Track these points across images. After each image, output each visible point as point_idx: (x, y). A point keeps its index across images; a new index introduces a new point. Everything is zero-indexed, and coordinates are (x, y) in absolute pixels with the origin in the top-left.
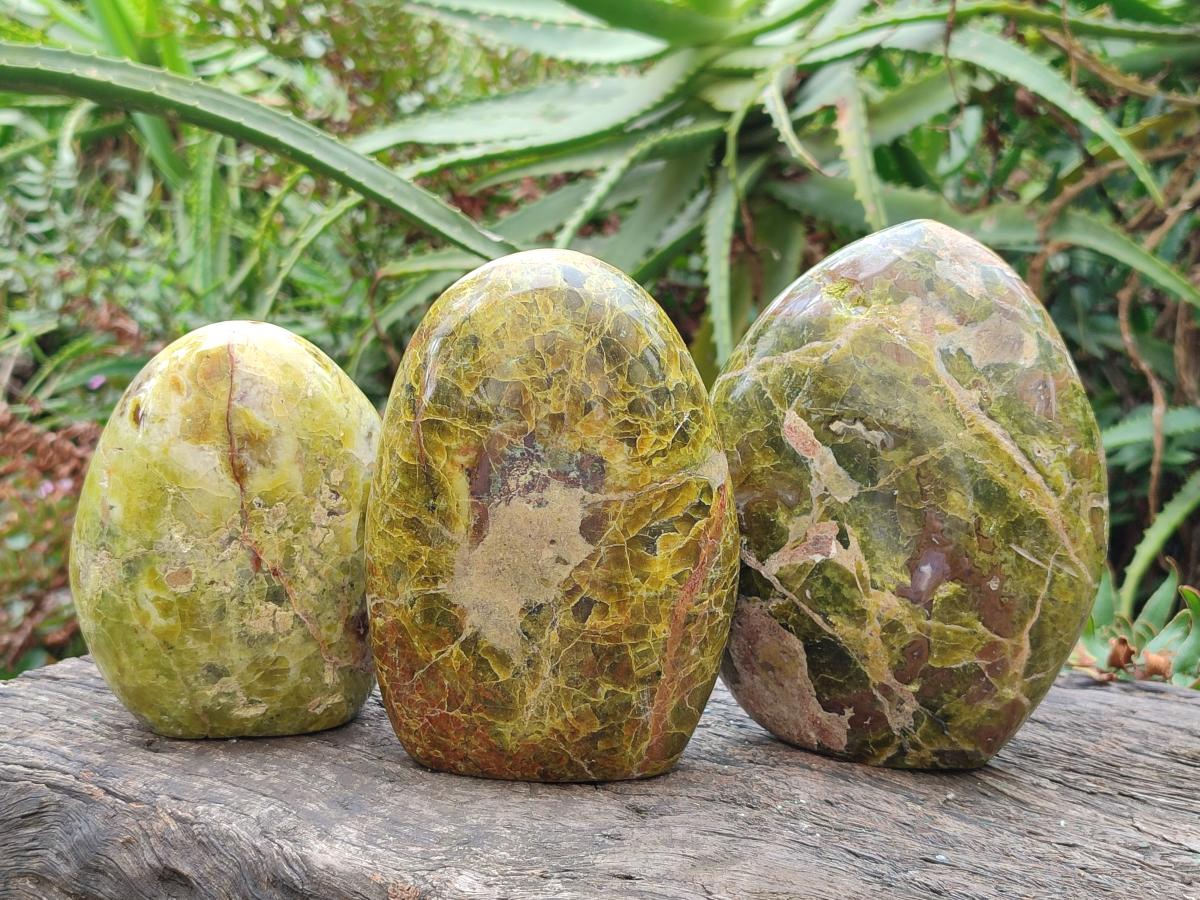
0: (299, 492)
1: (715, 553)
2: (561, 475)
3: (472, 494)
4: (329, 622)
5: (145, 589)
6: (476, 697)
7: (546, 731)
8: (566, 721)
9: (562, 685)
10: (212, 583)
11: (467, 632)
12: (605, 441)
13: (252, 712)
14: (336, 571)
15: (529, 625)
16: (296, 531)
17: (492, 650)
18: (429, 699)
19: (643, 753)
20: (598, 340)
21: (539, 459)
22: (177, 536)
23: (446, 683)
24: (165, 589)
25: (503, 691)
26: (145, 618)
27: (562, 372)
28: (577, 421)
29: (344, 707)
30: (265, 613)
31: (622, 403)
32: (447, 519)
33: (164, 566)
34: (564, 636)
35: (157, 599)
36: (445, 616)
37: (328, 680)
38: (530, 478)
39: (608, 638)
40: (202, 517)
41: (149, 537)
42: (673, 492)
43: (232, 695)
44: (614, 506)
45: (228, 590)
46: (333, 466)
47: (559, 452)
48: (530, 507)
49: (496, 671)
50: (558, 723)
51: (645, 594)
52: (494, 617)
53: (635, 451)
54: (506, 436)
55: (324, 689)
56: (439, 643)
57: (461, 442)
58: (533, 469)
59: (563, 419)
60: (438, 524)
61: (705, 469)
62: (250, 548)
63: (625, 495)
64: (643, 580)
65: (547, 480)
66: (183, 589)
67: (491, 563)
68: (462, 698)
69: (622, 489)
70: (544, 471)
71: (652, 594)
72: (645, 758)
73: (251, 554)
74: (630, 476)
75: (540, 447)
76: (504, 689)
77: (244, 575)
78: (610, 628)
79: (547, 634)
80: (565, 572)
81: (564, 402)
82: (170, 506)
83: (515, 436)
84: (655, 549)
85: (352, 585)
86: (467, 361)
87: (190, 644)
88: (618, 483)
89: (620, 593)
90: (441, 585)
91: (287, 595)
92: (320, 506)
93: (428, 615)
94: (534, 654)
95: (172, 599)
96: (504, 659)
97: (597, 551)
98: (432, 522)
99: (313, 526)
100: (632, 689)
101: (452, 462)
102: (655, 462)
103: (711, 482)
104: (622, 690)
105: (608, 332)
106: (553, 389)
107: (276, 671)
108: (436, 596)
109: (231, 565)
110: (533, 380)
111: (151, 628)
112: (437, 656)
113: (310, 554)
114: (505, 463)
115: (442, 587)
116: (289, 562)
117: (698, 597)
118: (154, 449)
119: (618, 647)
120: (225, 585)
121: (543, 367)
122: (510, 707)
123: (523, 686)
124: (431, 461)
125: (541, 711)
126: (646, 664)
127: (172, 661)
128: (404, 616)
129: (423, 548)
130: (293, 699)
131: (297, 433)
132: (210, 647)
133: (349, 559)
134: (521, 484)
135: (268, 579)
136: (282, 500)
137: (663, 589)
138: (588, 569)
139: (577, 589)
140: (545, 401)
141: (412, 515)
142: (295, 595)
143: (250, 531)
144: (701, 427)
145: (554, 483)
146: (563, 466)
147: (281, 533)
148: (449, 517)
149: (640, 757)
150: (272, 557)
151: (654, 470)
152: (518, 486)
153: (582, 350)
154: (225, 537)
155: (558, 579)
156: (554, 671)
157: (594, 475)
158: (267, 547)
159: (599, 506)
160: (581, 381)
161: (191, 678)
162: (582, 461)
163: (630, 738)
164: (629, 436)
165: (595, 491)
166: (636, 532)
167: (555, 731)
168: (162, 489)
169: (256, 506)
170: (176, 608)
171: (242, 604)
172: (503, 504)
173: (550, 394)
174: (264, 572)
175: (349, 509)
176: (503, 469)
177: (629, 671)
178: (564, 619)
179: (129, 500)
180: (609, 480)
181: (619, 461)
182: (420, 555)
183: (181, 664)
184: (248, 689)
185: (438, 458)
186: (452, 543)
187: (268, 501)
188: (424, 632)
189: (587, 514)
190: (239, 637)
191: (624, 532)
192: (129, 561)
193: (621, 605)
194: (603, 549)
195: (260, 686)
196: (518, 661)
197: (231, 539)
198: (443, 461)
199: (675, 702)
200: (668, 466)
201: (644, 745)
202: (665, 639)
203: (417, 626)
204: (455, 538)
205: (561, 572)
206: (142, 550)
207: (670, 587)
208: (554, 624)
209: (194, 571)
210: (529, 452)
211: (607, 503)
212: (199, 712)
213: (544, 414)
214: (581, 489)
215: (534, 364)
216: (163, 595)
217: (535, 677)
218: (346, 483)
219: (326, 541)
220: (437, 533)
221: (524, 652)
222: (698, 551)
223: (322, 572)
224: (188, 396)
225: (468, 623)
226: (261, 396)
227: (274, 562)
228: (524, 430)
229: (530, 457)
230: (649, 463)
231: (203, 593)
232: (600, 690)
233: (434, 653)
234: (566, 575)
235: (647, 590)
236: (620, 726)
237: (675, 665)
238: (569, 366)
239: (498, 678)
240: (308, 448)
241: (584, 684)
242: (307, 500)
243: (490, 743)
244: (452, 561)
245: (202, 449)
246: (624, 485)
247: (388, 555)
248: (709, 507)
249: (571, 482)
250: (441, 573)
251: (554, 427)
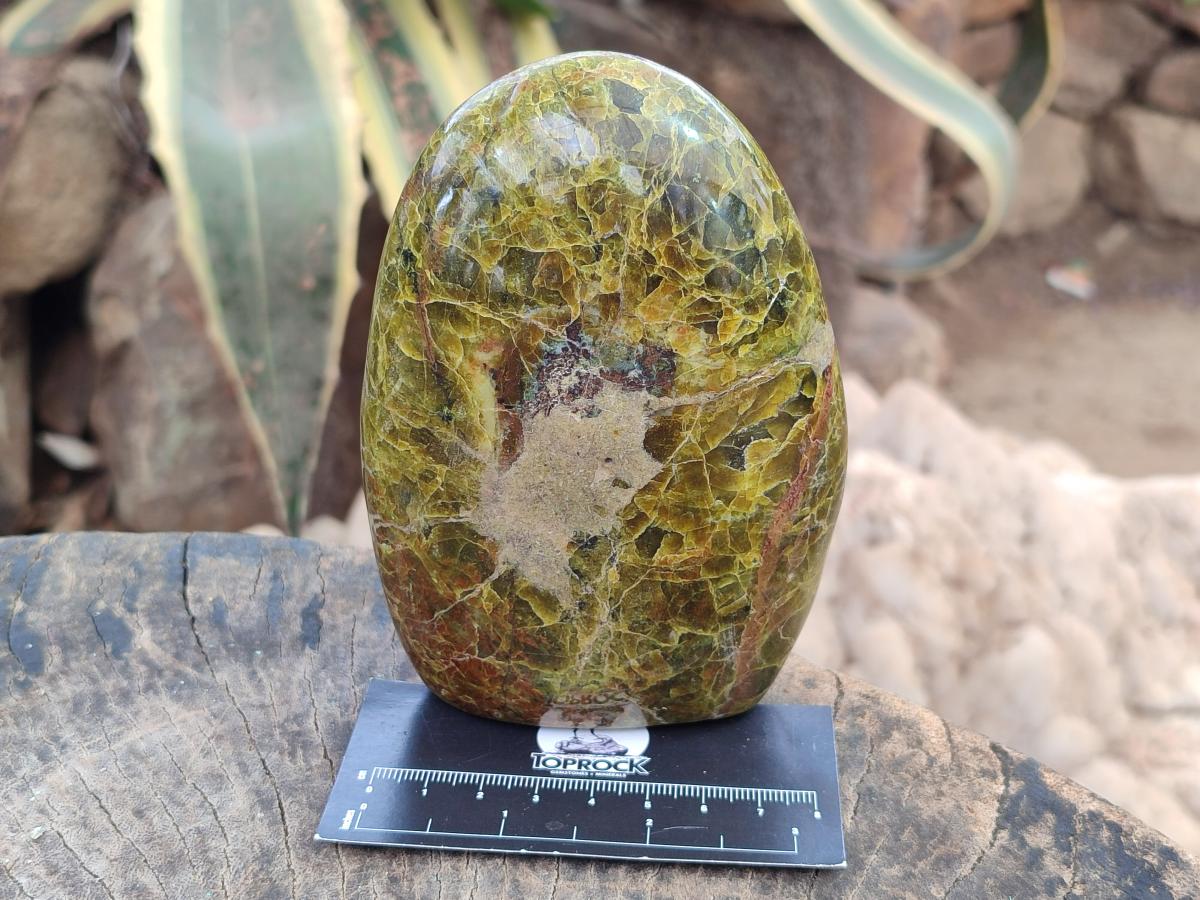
1: (818, 456)
2: (618, 376)
3: (500, 401)
6: (515, 642)
7: (604, 681)
8: (630, 670)
9: (624, 630)
11: (501, 569)
12: (675, 328)
15: (580, 562)
17: (533, 591)
18: (454, 641)
19: (727, 695)
20: (663, 189)
21: (586, 354)
23: (476, 626)
25: (549, 637)
27: (616, 236)
28: (637, 303)
31: (698, 275)
32: (467, 432)
34: (626, 574)
36: (470, 551)
38: (576, 380)
39: (682, 574)
42: (766, 388)
44: (688, 412)
47: (613, 345)
48: (577, 417)
49: (539, 614)
50: (619, 672)
51: (729, 518)
52: (535, 552)
53: (716, 338)
54: (541, 325)
56: (465, 581)
57: (481, 334)
58: (578, 368)
59: (618, 300)
60: (456, 438)
61: (806, 351)
63: (703, 398)
64: (728, 501)
65: (598, 383)
67: (528, 487)
68: (498, 645)
69: (699, 390)
70: (594, 371)
71: (739, 518)
72: (729, 699)
74: (710, 372)
75: (588, 339)
76: (552, 634)
78: (685, 562)
79: (603, 572)
80: (625, 497)
81: (619, 278)
83: (554, 325)
84: (742, 461)
86: (485, 224)
88: (694, 382)
89: (698, 519)
90: (463, 513)
93: (449, 547)
94: (587, 596)
96: (549, 601)
97: (667, 470)
98: (449, 436)
100: (715, 630)
101: (471, 360)
102: (743, 351)
103: (815, 367)
104: (700, 632)
105: (676, 177)
106: (603, 261)
108: (459, 525)
110: (576, 250)
112: (463, 595)
114: (543, 362)
115: (466, 516)
117: (798, 514)
119: (695, 584)
121: (589, 230)
122: (558, 655)
123: (575, 631)
124: (443, 357)
125: (598, 660)
126: (732, 601)
128: (417, 546)
129: (438, 467)
134: (564, 388)
137: (753, 510)
138: (656, 492)
139: (641, 517)
140: (593, 277)
141: (420, 425)
144: (801, 295)
145: (608, 386)
146: (620, 364)
148: (470, 431)
149: (723, 700)
151: (741, 362)
152: (560, 391)
153: (642, 205)
155: (617, 507)
156: (614, 616)
157: (661, 374)
159: (669, 413)
160: (640, 248)
162: (645, 354)
163: (710, 682)
164: (707, 319)
165: (664, 393)
166: (717, 443)
167: (615, 680)
172: (540, 415)
173: (600, 267)
176: (540, 369)
177: (710, 611)
178: (625, 553)
180: (682, 379)
181: (694, 353)
182: (434, 475)
185: (452, 355)
186: (476, 462)
188: (445, 567)
189: (653, 423)
191: (703, 444)
193: (700, 536)
194: (675, 467)
196: (567, 603)
198: (460, 359)
199: (766, 637)
200: (760, 355)
201: (729, 687)
202: (756, 569)
203: (434, 559)
204: (479, 456)
205: (621, 498)
207: (761, 507)
208: (612, 560)
210: (573, 346)
211: (679, 409)
213: (592, 294)
214: (644, 393)
215: (576, 227)
217: (589, 622)
220: (455, 449)
221: (575, 593)
222: (798, 457)
225: (500, 559)
228: (566, 318)
229: (575, 353)
230: (735, 353)
232: (672, 634)
233: (458, 593)
234: (626, 501)
235: (733, 513)
236: (699, 671)
237: (768, 597)
238: (625, 227)
239: (541, 623)
241: (652, 627)
243: (533, 693)
244: (477, 484)
246: (701, 384)
247: (393, 472)
248: (812, 400)
249: (631, 384)
250: (463, 497)
251: (606, 312)
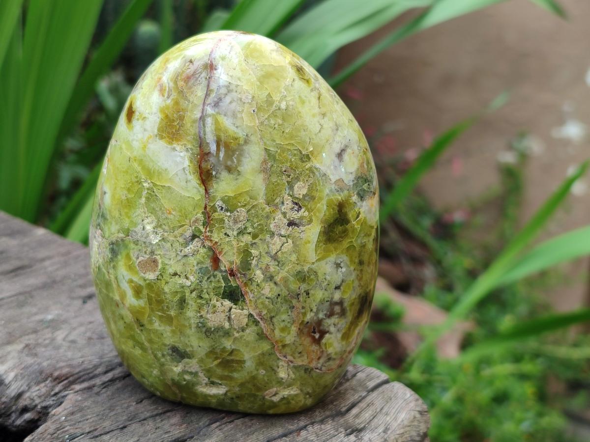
0: (261, 200)
4: (282, 325)
5: (123, 271)
10: (175, 274)
13: (214, 391)
14: (292, 279)
16: (255, 236)
22: (149, 228)
24: (137, 273)
26: (123, 296)
29: (301, 398)
30: (221, 309)
33: (136, 253)
35: (131, 281)
37: (282, 374)
40: (170, 213)
41: (126, 223)
43: (195, 374)
45: (188, 283)
46: (297, 179)
55: (280, 382)
62: (210, 249)
66: (151, 276)
73: (211, 253)
77: (203, 272)
82: (144, 199)
85: (308, 294)
87: (157, 325)
91: (242, 295)
92: (280, 216)
95: (142, 283)
99: (272, 234)
107: (233, 361)
109: (192, 261)
111: (127, 305)
113: (267, 260)
116: (246, 265)
118: (136, 144)
120: (187, 278)
127: (143, 338)
130: (250, 386)
131: (265, 144)
132: (173, 332)
133: (306, 269)
135: (225, 279)
136: (244, 206)
142: (249, 297)
143: (211, 231)
147: (240, 237)
150: (230, 258)
154: (188, 234)
158: (226, 248)
161: (160, 355)
168: (139, 182)
169: (219, 209)
170: (145, 292)
171: (201, 297)
174: (221, 271)
175: (310, 221)
179: (115, 188)
183: (151, 341)
184: (209, 372)
187: (230, 205)
190: (198, 327)
192: (113, 244)
195: (219, 371)
197: (194, 237)
206: (121, 235)
209: (160, 261)
212: (170, 383)
216: (135, 279)
218: (310, 197)
219: (284, 249)
223: (277, 279)
224: (168, 97)
226: (234, 104)
227: (232, 263)
231: (167, 283)
240: (275, 160)
242: (268, 209)
245: (174, 149)
